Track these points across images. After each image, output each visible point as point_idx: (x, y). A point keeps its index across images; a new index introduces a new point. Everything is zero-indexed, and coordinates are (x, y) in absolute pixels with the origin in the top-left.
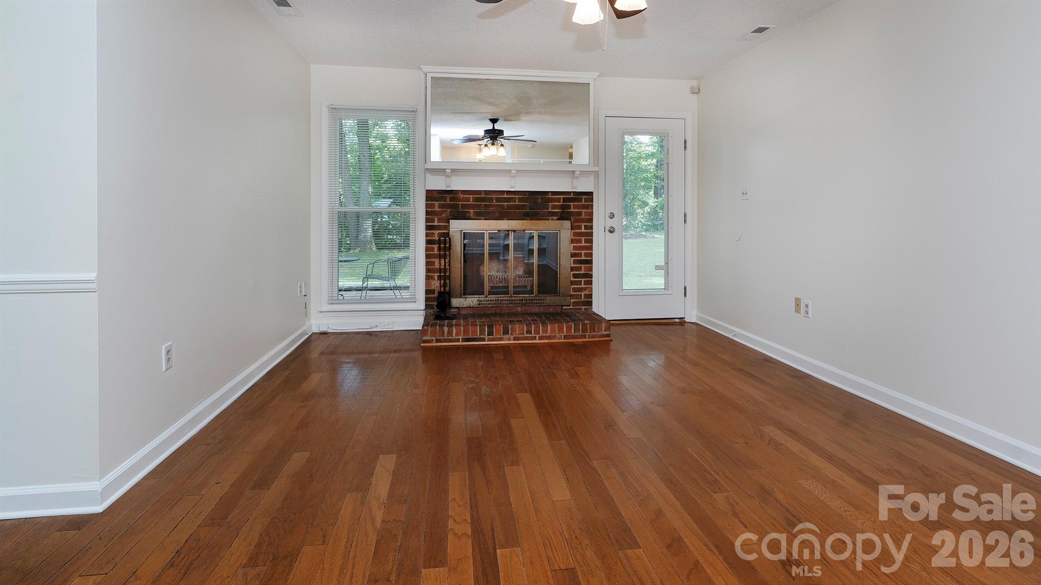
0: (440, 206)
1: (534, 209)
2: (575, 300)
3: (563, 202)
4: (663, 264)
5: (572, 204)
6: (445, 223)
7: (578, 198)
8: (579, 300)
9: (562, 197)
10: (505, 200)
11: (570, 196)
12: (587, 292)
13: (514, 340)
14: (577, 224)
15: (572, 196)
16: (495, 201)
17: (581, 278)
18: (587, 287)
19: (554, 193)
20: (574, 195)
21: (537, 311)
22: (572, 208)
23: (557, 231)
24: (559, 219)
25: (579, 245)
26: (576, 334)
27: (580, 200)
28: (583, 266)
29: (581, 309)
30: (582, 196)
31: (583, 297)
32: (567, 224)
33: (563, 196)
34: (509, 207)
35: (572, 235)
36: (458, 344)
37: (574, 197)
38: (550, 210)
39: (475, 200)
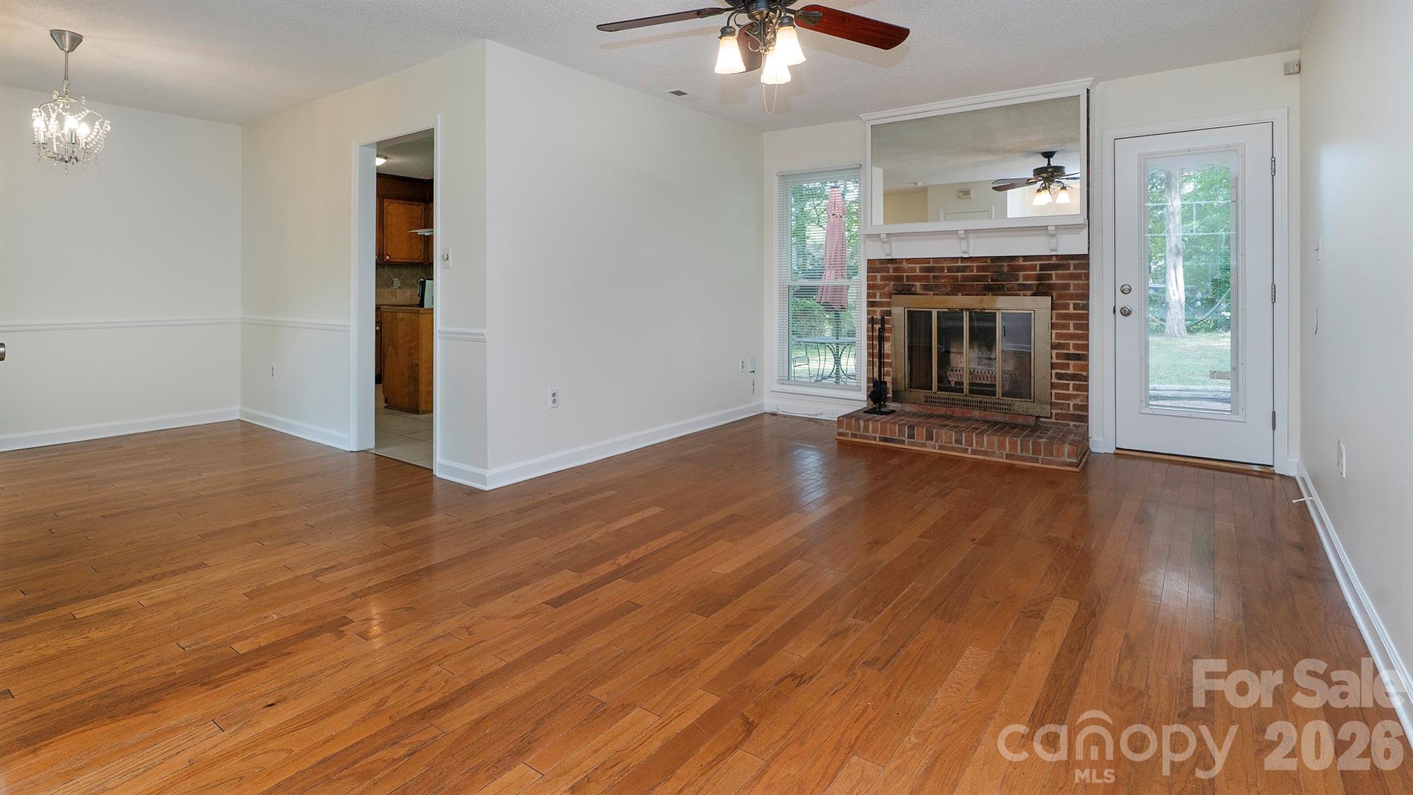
0: (883, 278)
1: (997, 281)
2: (1058, 411)
3: (1040, 271)
4: (1229, 370)
5: (1053, 272)
6: (887, 298)
7: (1063, 264)
8: (1064, 412)
9: (1038, 263)
10: (959, 269)
11: (1050, 262)
12: (1078, 401)
13: (939, 449)
14: (1061, 302)
15: (1054, 261)
16: (946, 271)
17: (1068, 380)
18: (1077, 395)
19: (1026, 258)
20: (1056, 260)
21: (1000, 418)
22: (1054, 279)
23: (1030, 312)
24: (1034, 295)
25: (1064, 331)
26: (1024, 454)
27: (1067, 267)
28: (1072, 363)
29: (1068, 425)
30: (1070, 262)
31: (1071, 408)
32: (1046, 301)
33: (1041, 262)
34: (965, 279)
35: (1054, 317)
36: (874, 442)
37: (1057, 262)
38: (1021, 282)
39: (924, 270)
